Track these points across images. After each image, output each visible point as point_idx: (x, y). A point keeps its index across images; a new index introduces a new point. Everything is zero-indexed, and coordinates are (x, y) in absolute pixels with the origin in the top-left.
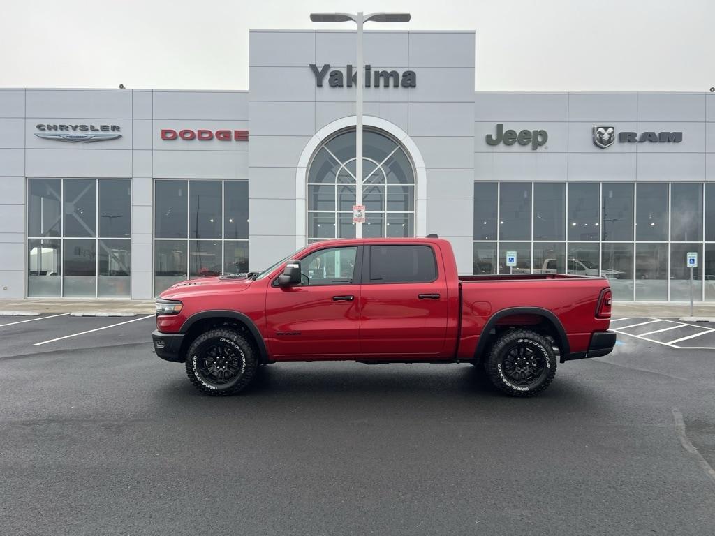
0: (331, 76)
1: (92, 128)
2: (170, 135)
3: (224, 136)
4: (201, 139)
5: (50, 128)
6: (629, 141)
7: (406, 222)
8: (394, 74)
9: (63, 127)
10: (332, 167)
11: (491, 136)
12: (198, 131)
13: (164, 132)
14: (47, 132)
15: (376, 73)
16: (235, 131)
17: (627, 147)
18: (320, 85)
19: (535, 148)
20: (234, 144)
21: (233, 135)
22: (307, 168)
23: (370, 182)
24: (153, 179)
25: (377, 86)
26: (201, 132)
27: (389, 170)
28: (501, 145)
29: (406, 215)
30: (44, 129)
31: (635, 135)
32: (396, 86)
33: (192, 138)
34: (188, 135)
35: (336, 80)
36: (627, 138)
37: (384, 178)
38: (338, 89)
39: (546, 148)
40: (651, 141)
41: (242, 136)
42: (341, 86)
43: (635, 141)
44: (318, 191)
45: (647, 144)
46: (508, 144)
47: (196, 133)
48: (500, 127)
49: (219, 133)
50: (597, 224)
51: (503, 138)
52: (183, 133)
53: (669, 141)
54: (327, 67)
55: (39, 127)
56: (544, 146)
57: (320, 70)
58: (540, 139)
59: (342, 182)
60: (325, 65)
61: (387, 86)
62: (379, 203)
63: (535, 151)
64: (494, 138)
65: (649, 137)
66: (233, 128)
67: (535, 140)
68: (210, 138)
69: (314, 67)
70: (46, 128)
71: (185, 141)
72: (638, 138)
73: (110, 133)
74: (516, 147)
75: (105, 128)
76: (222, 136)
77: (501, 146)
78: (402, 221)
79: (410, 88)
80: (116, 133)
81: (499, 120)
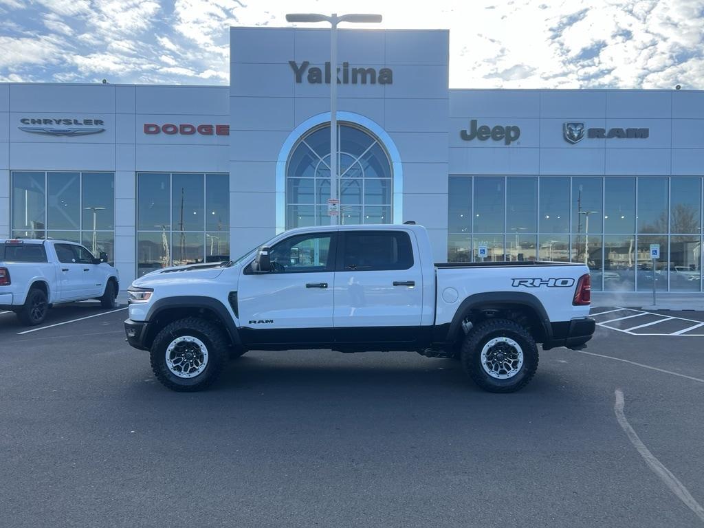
0: (309, 72)
1: (76, 122)
3: (207, 130)
4: (183, 132)
5: (34, 122)
6: (598, 137)
7: (384, 215)
8: (372, 71)
9: (47, 121)
10: (311, 161)
11: (465, 131)
12: (181, 125)
13: (147, 127)
14: (32, 126)
15: (354, 70)
16: (217, 126)
17: (596, 142)
18: (299, 80)
19: (508, 143)
20: (215, 139)
21: (215, 129)
22: (287, 162)
23: (349, 176)
24: (136, 172)
25: (354, 81)
26: (183, 127)
27: (368, 164)
29: (383, 208)
30: (28, 123)
31: (603, 131)
32: (373, 82)
33: (175, 132)
34: (171, 130)
35: (316, 77)
36: (596, 133)
37: (362, 172)
38: (316, 85)
39: (518, 143)
40: (619, 137)
42: (320, 82)
43: (604, 137)
44: (298, 185)
45: (615, 138)
46: (482, 139)
47: (178, 127)
48: (474, 123)
49: (200, 128)
51: (477, 133)
52: (165, 127)
53: (636, 137)
54: (305, 64)
55: (23, 121)
56: (517, 141)
57: (299, 66)
58: (512, 134)
59: (322, 176)
60: (304, 62)
61: (364, 82)
62: (357, 196)
63: (507, 146)
64: (468, 133)
65: (617, 133)
66: (214, 123)
67: (508, 135)
68: (193, 132)
69: (293, 64)
70: (30, 122)
72: (606, 134)
73: (94, 127)
74: (490, 142)
75: (88, 122)
76: (204, 131)
77: (476, 141)
78: (381, 214)
79: (387, 85)
80: (99, 127)
81: (474, 116)
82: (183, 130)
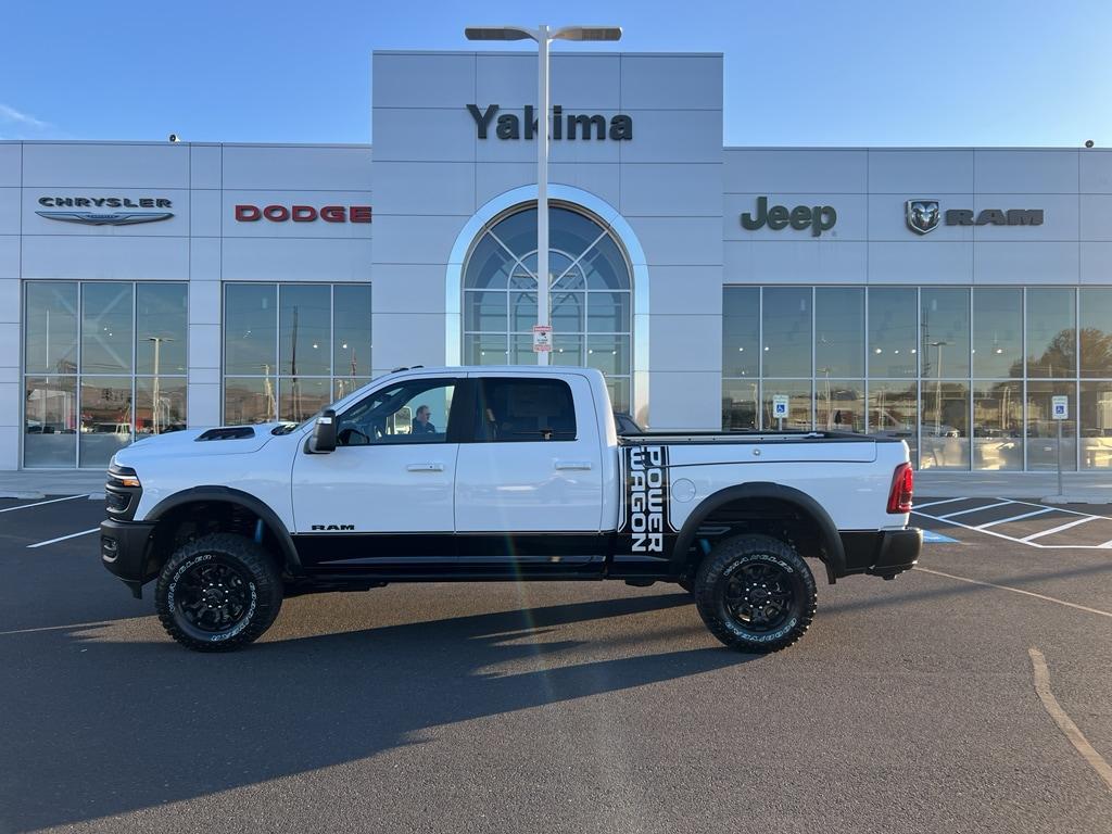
0: (499, 122)
1: (127, 203)
2: (250, 214)
3: (335, 214)
4: (297, 219)
5: (60, 202)
6: (961, 223)
7: (618, 348)
8: (599, 120)
9: (80, 202)
10: (503, 263)
11: (749, 215)
12: (294, 207)
13: (240, 210)
14: (56, 209)
15: (571, 118)
16: (351, 208)
17: (958, 231)
18: (483, 135)
19: (817, 234)
20: (348, 227)
21: (348, 213)
22: (464, 265)
23: (562, 287)
24: (222, 282)
25: (572, 136)
26: (297, 209)
27: (591, 268)
28: (765, 228)
29: (618, 338)
30: (51, 205)
31: (970, 213)
32: (601, 137)
33: (284, 218)
34: (278, 214)
35: (508, 129)
36: (958, 218)
37: (583, 281)
38: (511, 142)
39: (834, 234)
40: (995, 223)
41: (362, 215)
42: (516, 137)
43: (971, 223)
44: (480, 301)
45: (989, 227)
46: (775, 227)
47: (290, 210)
48: (762, 202)
49: (325, 211)
50: (914, 351)
51: (767, 217)
52: (269, 211)
53: (1023, 224)
54: (493, 109)
55: (43, 201)
56: (832, 230)
57: (483, 113)
58: (824, 219)
59: (519, 288)
60: (491, 106)
61: (586, 137)
62: (576, 320)
63: (816, 239)
64: (753, 218)
65: (992, 217)
66: (347, 203)
67: (816, 220)
68: (312, 218)
69: (473, 109)
70: (54, 203)
71: (274, 223)
72: (974, 219)
73: (156, 210)
74: (788, 232)
75: (146, 203)
76: (330, 215)
77: (765, 231)
78: (613, 347)
79: (623, 141)
80: (165, 210)
81: (762, 191)
82: (298, 214)
